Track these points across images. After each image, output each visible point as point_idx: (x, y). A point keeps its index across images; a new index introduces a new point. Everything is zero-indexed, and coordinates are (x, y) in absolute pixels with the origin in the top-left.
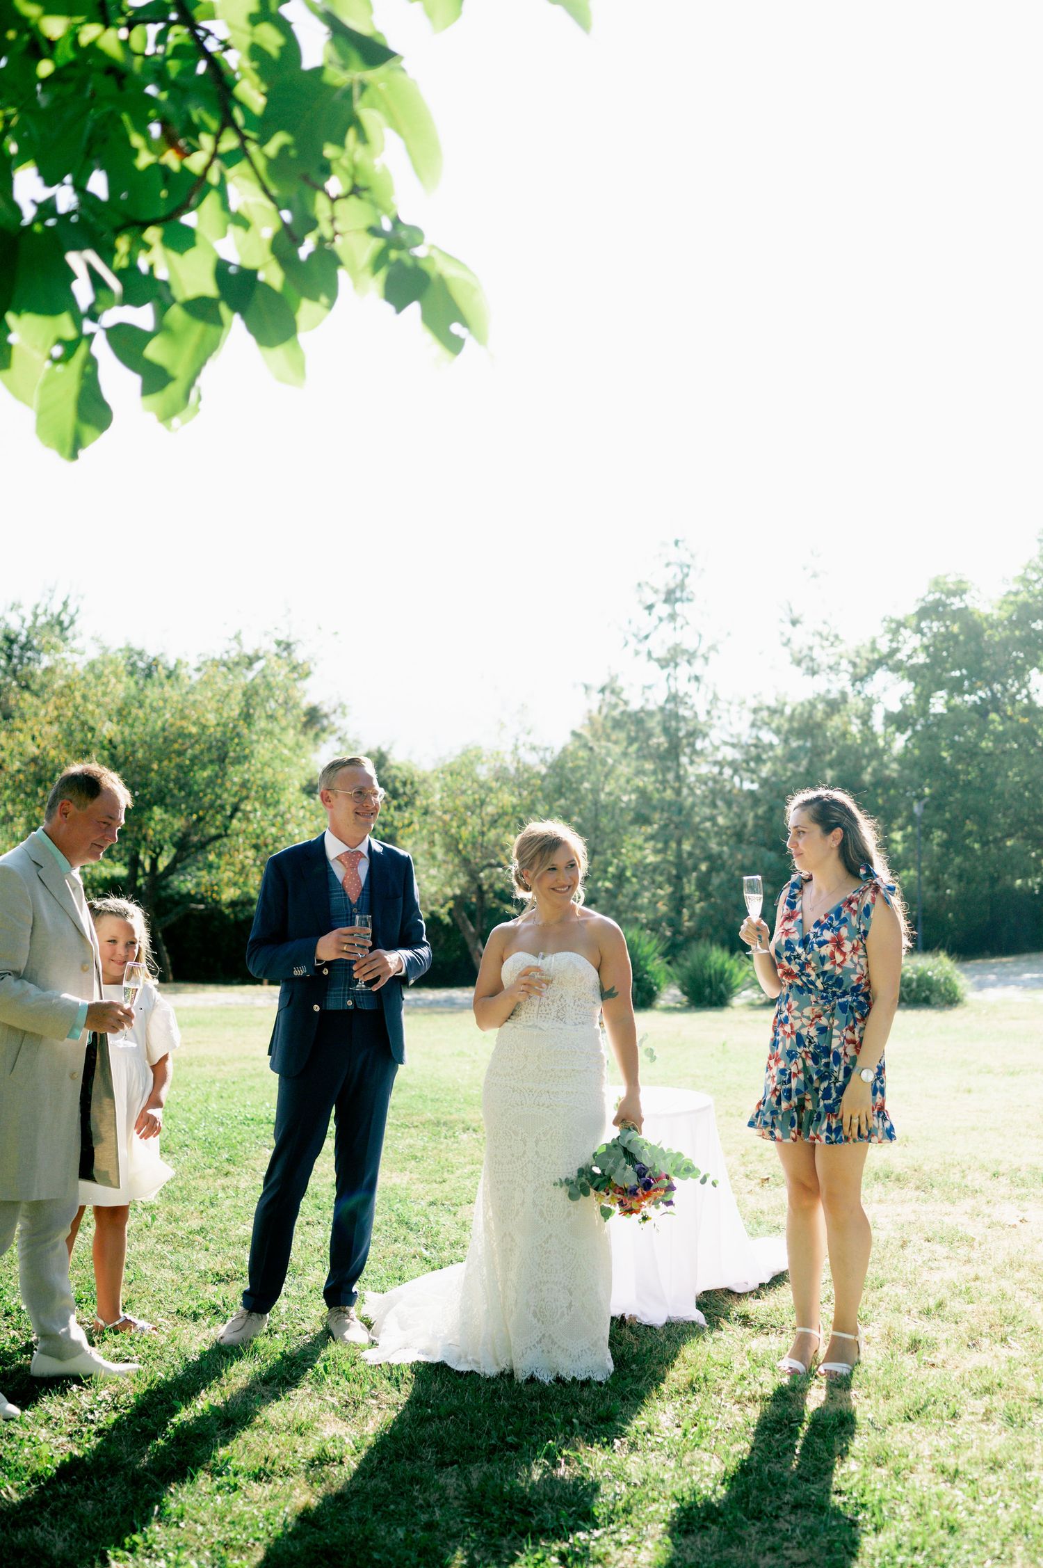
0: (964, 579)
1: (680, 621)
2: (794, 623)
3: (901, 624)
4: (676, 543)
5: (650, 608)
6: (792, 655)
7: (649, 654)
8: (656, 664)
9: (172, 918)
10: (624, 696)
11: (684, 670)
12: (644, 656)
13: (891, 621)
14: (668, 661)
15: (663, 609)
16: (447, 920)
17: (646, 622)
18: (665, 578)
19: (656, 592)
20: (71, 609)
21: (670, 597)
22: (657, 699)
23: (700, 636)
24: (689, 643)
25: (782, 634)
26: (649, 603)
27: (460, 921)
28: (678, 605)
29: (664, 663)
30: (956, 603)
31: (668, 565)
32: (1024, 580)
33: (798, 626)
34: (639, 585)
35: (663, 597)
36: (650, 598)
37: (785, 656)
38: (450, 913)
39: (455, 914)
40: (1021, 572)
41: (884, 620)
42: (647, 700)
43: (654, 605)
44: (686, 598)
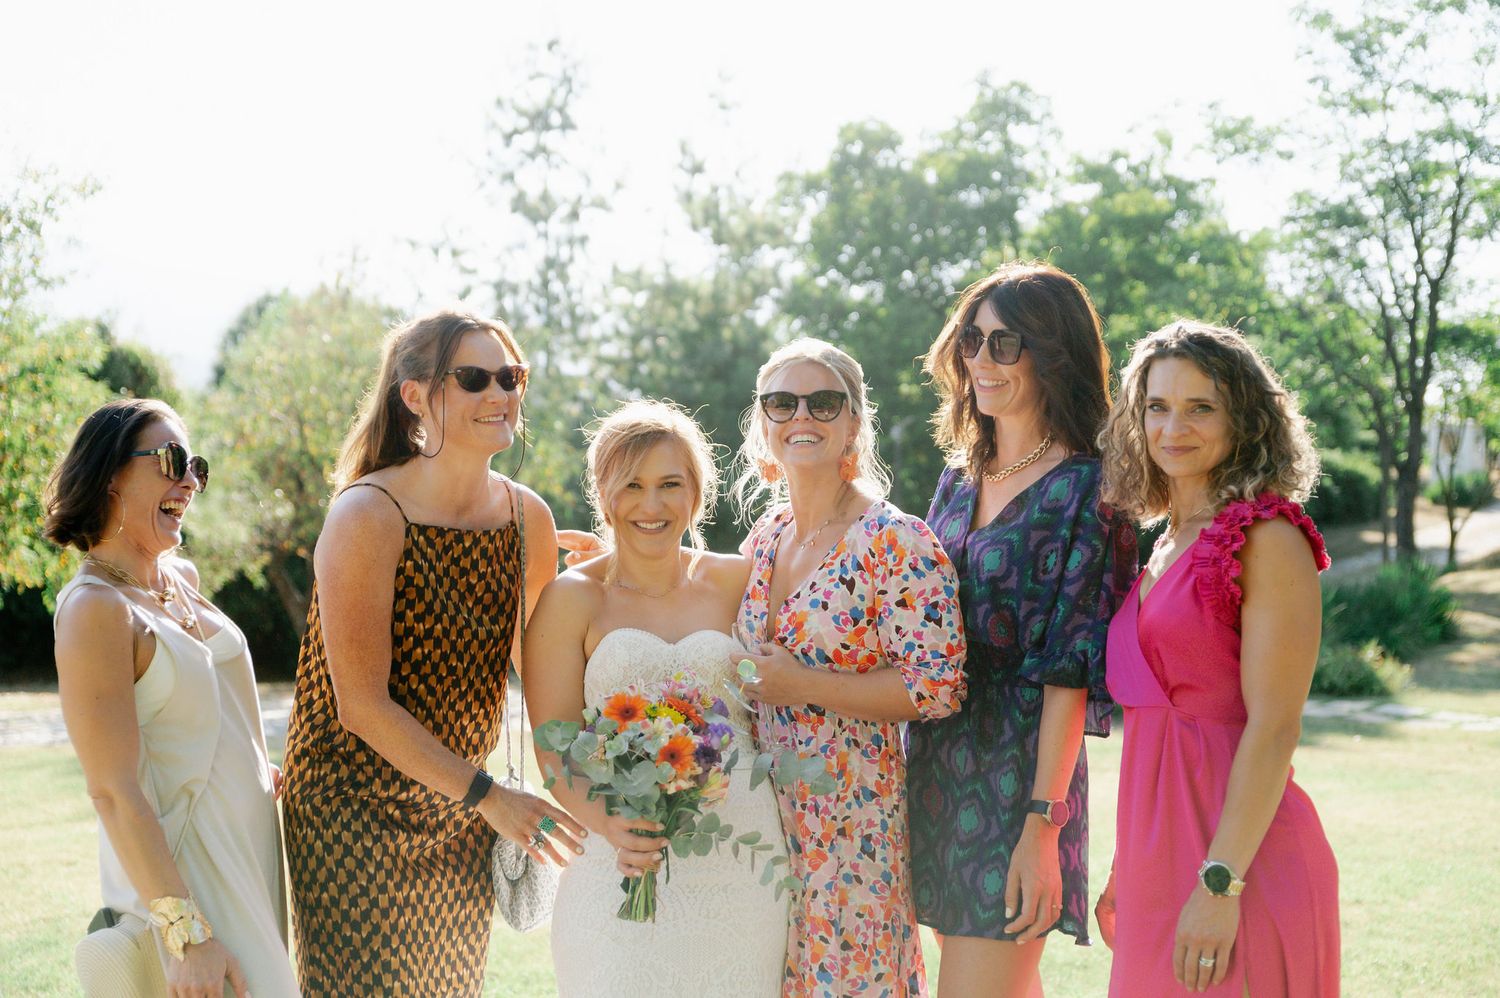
1: (554, 159)
2: (697, 169)
3: (812, 185)
4: (550, 46)
5: (508, 138)
6: (692, 215)
7: (519, 204)
8: (519, 219)
10: (466, 261)
11: (556, 226)
12: (507, 208)
13: (788, 177)
14: (535, 211)
15: (527, 141)
16: (260, 582)
17: (510, 157)
18: (536, 95)
19: (522, 113)
21: (539, 120)
22: (524, 269)
23: (588, 181)
24: (564, 187)
25: (676, 186)
26: (509, 129)
27: (279, 584)
28: (550, 139)
29: (534, 216)
30: (885, 159)
31: (539, 75)
32: (960, 135)
33: (697, 175)
34: (499, 103)
35: (524, 122)
36: (509, 121)
37: (680, 219)
38: (265, 571)
39: (273, 573)
40: (954, 124)
41: (781, 178)
42: (504, 268)
43: (516, 132)
44: (567, 125)
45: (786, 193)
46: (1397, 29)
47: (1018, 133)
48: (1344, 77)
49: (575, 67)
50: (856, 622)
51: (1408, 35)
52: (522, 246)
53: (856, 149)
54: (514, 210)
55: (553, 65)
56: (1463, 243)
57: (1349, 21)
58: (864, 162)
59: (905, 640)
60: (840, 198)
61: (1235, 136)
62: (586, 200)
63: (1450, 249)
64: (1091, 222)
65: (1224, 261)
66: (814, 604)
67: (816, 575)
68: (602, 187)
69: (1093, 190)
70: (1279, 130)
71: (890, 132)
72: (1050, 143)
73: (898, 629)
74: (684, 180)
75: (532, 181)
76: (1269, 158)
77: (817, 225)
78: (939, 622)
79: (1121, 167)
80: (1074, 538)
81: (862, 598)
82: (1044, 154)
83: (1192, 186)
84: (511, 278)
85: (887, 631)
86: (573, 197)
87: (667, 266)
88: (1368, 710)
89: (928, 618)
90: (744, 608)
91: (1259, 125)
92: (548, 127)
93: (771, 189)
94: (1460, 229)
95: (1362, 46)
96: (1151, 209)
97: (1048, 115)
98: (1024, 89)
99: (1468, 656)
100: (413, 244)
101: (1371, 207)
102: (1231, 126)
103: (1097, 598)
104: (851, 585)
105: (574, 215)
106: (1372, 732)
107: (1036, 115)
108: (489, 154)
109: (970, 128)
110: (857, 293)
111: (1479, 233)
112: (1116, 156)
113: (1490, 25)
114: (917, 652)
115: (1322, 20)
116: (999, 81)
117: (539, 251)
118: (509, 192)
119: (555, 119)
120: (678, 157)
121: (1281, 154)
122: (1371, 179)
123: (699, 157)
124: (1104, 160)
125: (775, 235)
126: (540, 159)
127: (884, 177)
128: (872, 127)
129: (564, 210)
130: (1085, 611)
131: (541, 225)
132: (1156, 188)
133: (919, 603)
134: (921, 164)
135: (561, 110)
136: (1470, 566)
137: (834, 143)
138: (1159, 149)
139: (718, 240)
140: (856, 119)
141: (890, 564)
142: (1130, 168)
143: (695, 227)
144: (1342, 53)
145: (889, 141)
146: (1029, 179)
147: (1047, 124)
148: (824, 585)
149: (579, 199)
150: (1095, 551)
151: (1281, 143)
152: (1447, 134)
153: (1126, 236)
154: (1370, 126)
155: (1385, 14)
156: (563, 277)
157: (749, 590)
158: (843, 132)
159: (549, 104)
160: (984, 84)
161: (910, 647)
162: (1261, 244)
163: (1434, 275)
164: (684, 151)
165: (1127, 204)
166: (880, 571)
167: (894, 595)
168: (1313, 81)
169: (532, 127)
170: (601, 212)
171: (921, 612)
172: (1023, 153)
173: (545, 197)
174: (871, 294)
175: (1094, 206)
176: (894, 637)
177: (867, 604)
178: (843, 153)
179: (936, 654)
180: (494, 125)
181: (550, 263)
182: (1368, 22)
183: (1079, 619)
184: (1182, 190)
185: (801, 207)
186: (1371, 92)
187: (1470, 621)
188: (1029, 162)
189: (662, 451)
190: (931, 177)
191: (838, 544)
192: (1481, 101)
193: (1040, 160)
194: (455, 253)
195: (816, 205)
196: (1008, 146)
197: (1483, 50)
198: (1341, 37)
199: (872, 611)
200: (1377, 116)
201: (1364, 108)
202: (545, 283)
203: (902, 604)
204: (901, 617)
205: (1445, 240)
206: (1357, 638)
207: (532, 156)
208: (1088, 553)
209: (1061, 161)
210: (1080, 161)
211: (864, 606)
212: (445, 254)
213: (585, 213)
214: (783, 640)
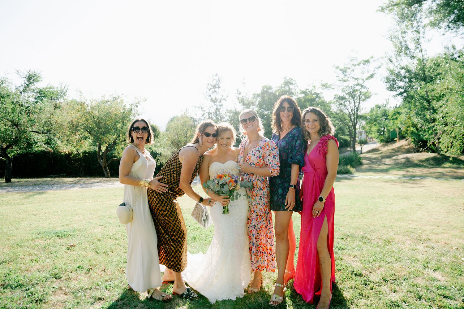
0: (271, 86)
1: (217, 93)
2: (240, 94)
3: (258, 96)
4: (216, 75)
5: (210, 90)
6: (239, 100)
7: (212, 100)
8: (212, 102)
9: (110, 161)
10: (204, 109)
11: (218, 103)
12: (210, 101)
13: (254, 94)
14: (214, 101)
15: (213, 90)
17: (210, 93)
18: (214, 83)
19: (212, 86)
20: (66, 88)
21: (214, 87)
22: (213, 110)
23: (222, 96)
24: (219, 97)
25: (236, 96)
26: (210, 88)
28: (217, 90)
29: (214, 102)
30: (270, 91)
31: (214, 80)
32: (282, 87)
34: (208, 84)
35: (212, 87)
36: (210, 87)
37: (237, 102)
40: (281, 85)
41: (253, 95)
42: (210, 110)
43: (211, 89)
44: (219, 87)
45: (254, 97)
46: (349, 69)
47: (291, 86)
48: (341, 76)
49: (220, 78)
50: (260, 158)
51: (351, 69)
52: (212, 107)
53: (265, 90)
54: (211, 101)
55: (216, 78)
56: (361, 102)
57: (342, 68)
58: (267, 92)
59: (270, 162)
60: (263, 97)
61: (325, 86)
62: (222, 99)
63: (359, 103)
64: (303, 100)
65: (324, 106)
66: (253, 155)
67: (253, 149)
68: (225, 97)
69: (303, 95)
70: (332, 85)
71: (271, 87)
72: (296, 88)
73: (268, 160)
74: (238, 95)
75: (214, 96)
76: (330, 89)
77: (259, 102)
78: (276, 159)
79: (307, 91)
80: (297, 139)
81: (261, 154)
82: (295, 90)
83: (319, 94)
84: (211, 112)
85: (266, 160)
86: (220, 99)
87: (235, 109)
88: (349, 176)
89: (274, 158)
90: (239, 156)
91: (328, 84)
92: (216, 88)
93: (251, 96)
94: (361, 100)
95: (344, 71)
96: (312, 98)
97: (296, 83)
98: (292, 79)
99: (364, 167)
100: (195, 107)
101: (347, 97)
102: (324, 84)
103: (302, 149)
104: (260, 152)
105: (220, 101)
106: (349, 179)
107: (294, 84)
108: (207, 92)
109: (283, 86)
110: (266, 113)
111: (364, 100)
112: (307, 90)
113: (363, 68)
114: (272, 164)
115: (338, 67)
116: (288, 78)
117: (215, 107)
118: (210, 98)
119: (217, 86)
120: (237, 92)
121: (332, 88)
122: (347, 92)
123: (240, 92)
124: (305, 90)
125: (253, 104)
126: (215, 93)
127: (270, 94)
128: (267, 86)
129: (219, 101)
130: (299, 152)
131: (215, 103)
132: (313, 94)
133: (272, 155)
134: (276, 92)
135: (218, 85)
136: (364, 153)
137: (262, 89)
138: (313, 88)
139: (244, 105)
140: (265, 85)
141: (268, 148)
142: (309, 91)
143: (240, 103)
144: (341, 72)
145: (270, 88)
146: (293, 94)
147: (295, 85)
148: (255, 151)
149: (221, 99)
150: (301, 141)
151: (332, 87)
152: (358, 85)
153: (309, 102)
154: (346, 84)
155: (347, 66)
156: (219, 111)
157: (240, 153)
158: (263, 87)
159: (216, 84)
160: (285, 79)
161: (270, 163)
162: (330, 103)
163: (357, 107)
164: (238, 91)
165: (309, 97)
166: (265, 149)
167: (268, 153)
168: (337, 77)
169: (213, 88)
170: (225, 101)
171: (273, 157)
172: (292, 90)
173: (216, 99)
174: (269, 113)
175: (303, 97)
176: (267, 161)
177: (262, 155)
178: (263, 90)
179: (275, 164)
180: (207, 88)
181: (217, 109)
182: (345, 68)
183: (298, 153)
184: (317, 94)
185: (257, 99)
186: (346, 78)
187: (364, 161)
188: (293, 91)
189: (228, 132)
190: (277, 94)
191: (257, 144)
192: (363, 80)
193: (295, 91)
194: (202, 108)
195: (259, 99)
196: (289, 88)
197: (363, 72)
198: (341, 70)
199: (263, 156)
200: (347, 82)
201: (345, 81)
202: (216, 112)
203: (269, 155)
204: (269, 157)
205: (359, 101)
206: (347, 164)
207: (214, 92)
208: (300, 142)
209: (298, 90)
210: (301, 91)
211: (261, 155)
212: (200, 108)
213: (222, 101)
214: (247, 161)
